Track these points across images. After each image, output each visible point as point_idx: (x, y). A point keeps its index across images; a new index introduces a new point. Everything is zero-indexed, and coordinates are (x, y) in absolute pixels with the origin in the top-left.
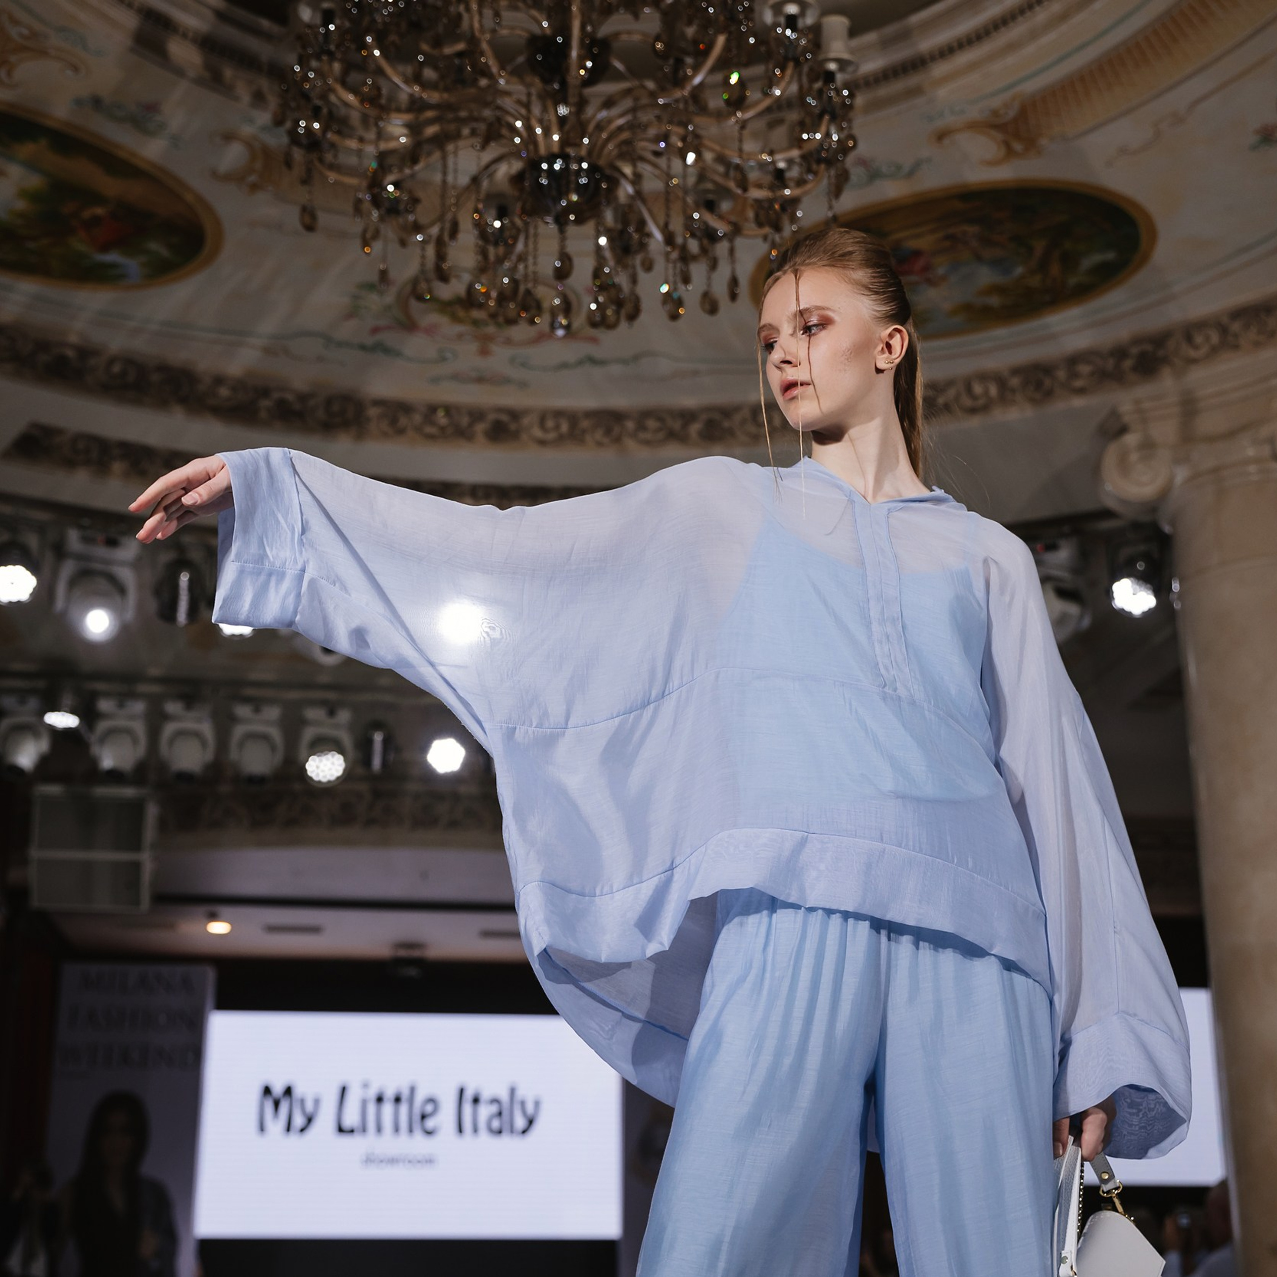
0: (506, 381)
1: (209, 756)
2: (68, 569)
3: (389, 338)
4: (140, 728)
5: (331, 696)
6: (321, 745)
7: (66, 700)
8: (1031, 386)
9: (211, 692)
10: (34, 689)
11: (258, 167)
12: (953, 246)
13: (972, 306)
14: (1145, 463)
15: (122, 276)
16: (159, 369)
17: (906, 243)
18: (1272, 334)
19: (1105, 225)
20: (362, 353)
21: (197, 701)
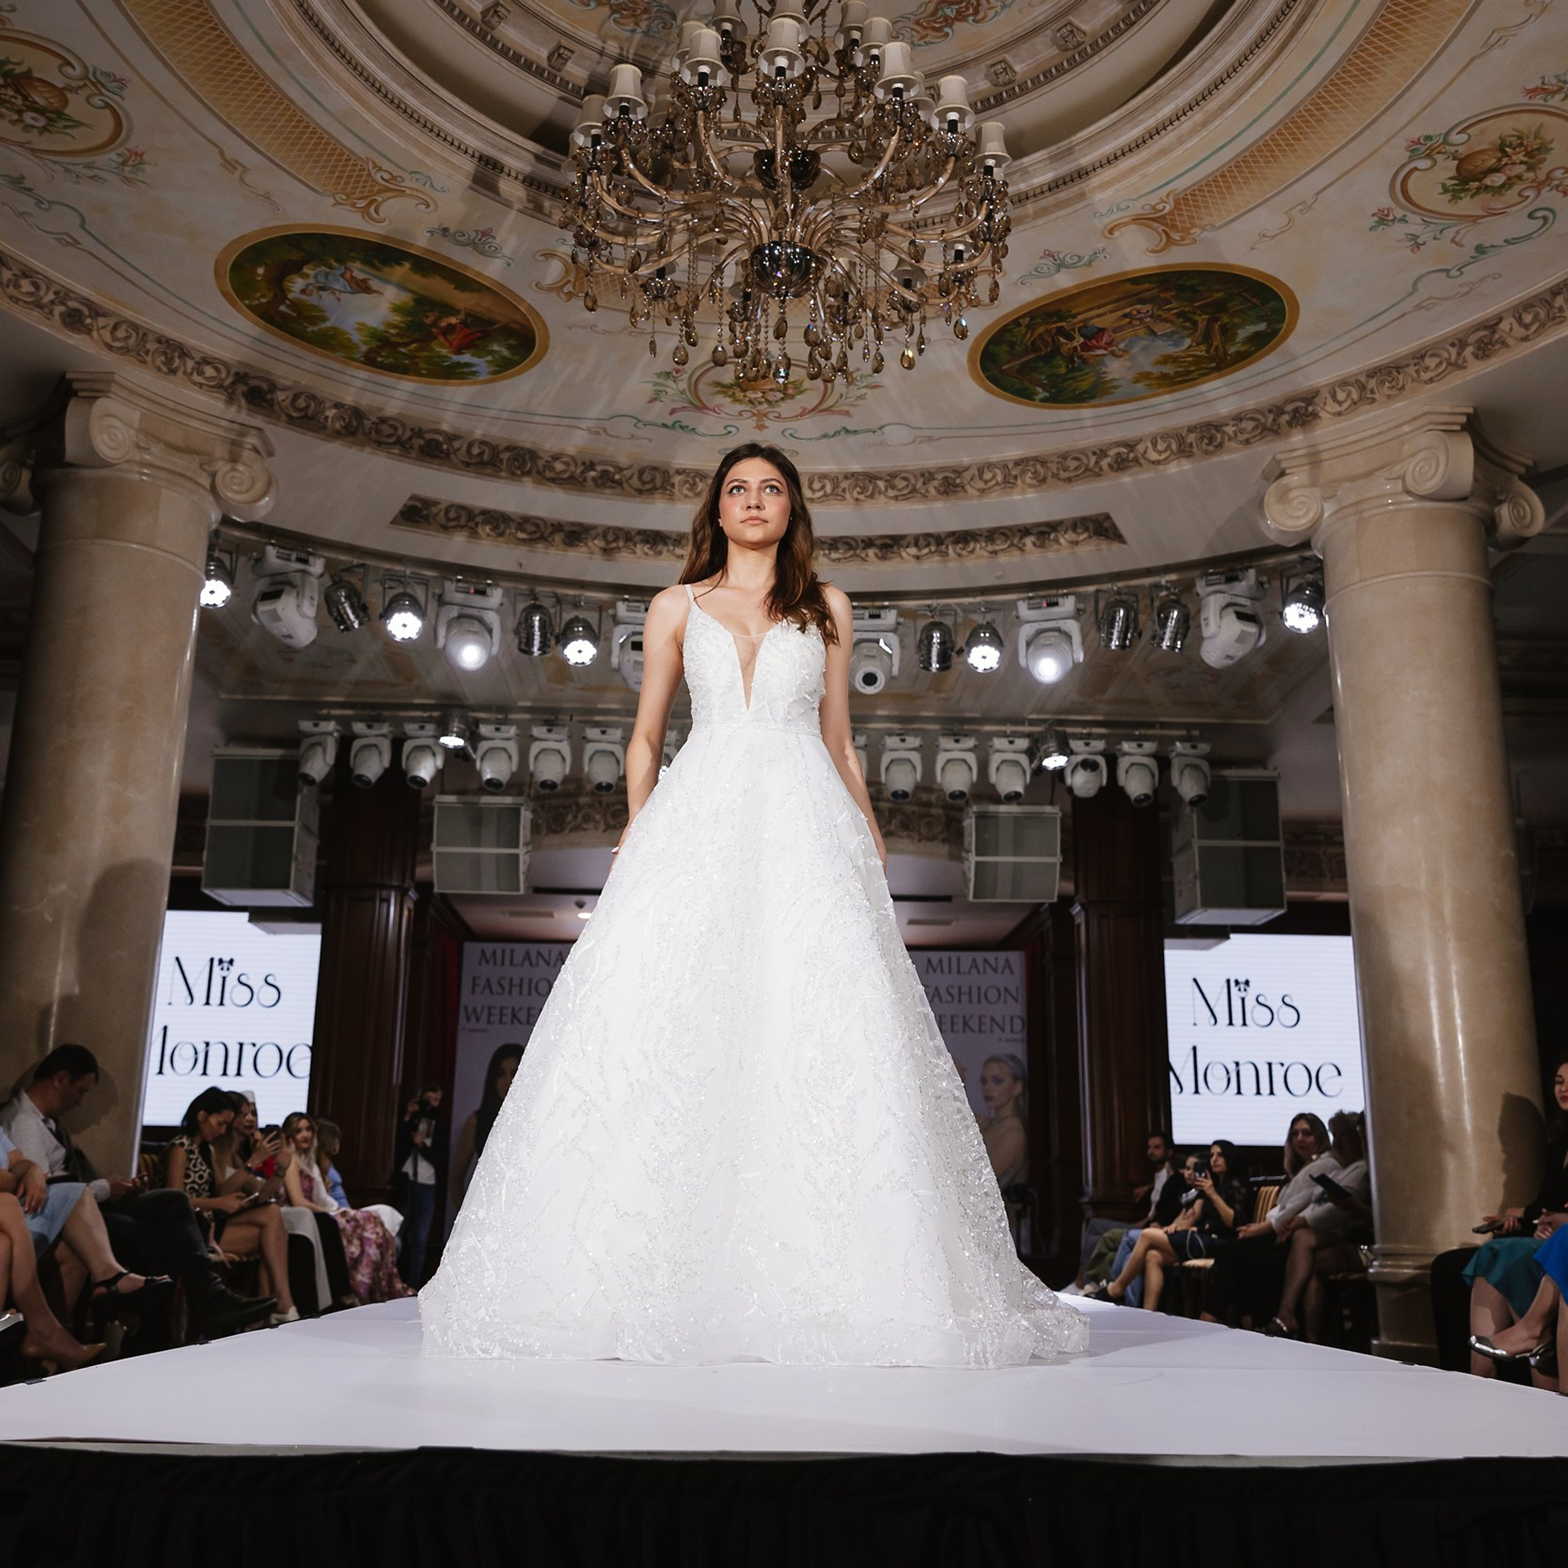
1: (567, 769)
2: (448, 613)
4: (513, 748)
7: (456, 726)
8: (1206, 441)
9: (568, 718)
10: (431, 717)
11: (572, 278)
12: (1130, 322)
13: (1152, 373)
14: (1299, 500)
15: (474, 373)
16: (508, 449)
17: (1092, 322)
18: (1403, 388)
19: (1254, 300)
20: (664, 430)
21: (557, 725)
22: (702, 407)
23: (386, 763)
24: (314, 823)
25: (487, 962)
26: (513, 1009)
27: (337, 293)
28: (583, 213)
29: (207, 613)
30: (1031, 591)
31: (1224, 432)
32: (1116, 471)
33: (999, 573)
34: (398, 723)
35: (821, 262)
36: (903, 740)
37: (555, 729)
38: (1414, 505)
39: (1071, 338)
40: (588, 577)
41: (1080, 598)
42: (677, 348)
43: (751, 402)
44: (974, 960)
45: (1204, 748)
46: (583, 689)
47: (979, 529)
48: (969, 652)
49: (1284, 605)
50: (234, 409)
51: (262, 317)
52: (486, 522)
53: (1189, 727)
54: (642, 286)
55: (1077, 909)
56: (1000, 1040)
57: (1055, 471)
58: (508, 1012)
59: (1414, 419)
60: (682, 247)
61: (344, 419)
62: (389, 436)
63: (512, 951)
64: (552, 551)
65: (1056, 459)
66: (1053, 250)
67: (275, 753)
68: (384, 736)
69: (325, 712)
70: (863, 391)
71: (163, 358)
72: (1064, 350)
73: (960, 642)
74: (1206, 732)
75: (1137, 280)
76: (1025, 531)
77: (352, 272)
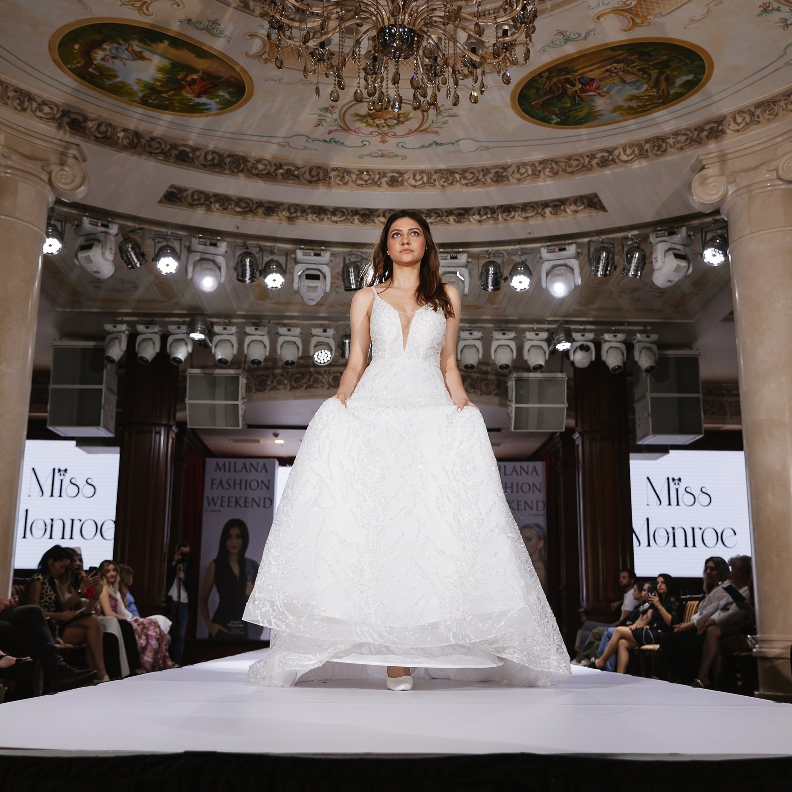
0: (396, 156)
1: (267, 352)
2: (194, 257)
3: (337, 136)
4: (234, 340)
5: (325, 322)
6: (320, 346)
7: (199, 327)
8: (656, 148)
9: (268, 321)
10: (184, 321)
11: (267, 50)
12: (610, 75)
13: (623, 107)
14: (713, 184)
15: (208, 109)
16: (229, 156)
17: (586, 75)
18: (777, 114)
19: (686, 61)
20: (324, 144)
21: (261, 326)
22: (347, 129)
23: (158, 349)
24: (115, 386)
25: (220, 470)
26: (236, 498)
27: (124, 61)
28: (274, 8)
29: (47, 258)
30: (549, 242)
31: (667, 143)
32: (601, 167)
33: (530, 231)
34: (164, 325)
35: (421, 37)
36: (471, 334)
37: (260, 328)
38: (783, 187)
39: (573, 85)
40: (280, 234)
41: (579, 245)
42: (332, 91)
43: (377, 126)
44: (514, 467)
45: (654, 337)
46: (276, 304)
47: (517, 204)
48: (512, 279)
49: (704, 248)
50: (61, 132)
51: (78, 76)
52: (217, 201)
53: (645, 324)
54: (311, 53)
55: (576, 436)
56: (530, 515)
57: (564, 167)
58: (233, 500)
59: (784, 134)
60: (335, 29)
61: (129, 138)
62: (157, 148)
63: (235, 463)
64: (257, 219)
65: (564, 160)
66: (563, 30)
67: (90, 344)
68: (156, 333)
69: (120, 318)
70: (446, 119)
71: (18, 101)
72: (570, 92)
73: (506, 273)
74: (656, 327)
75: (614, 48)
76: (545, 205)
77: (132, 47)
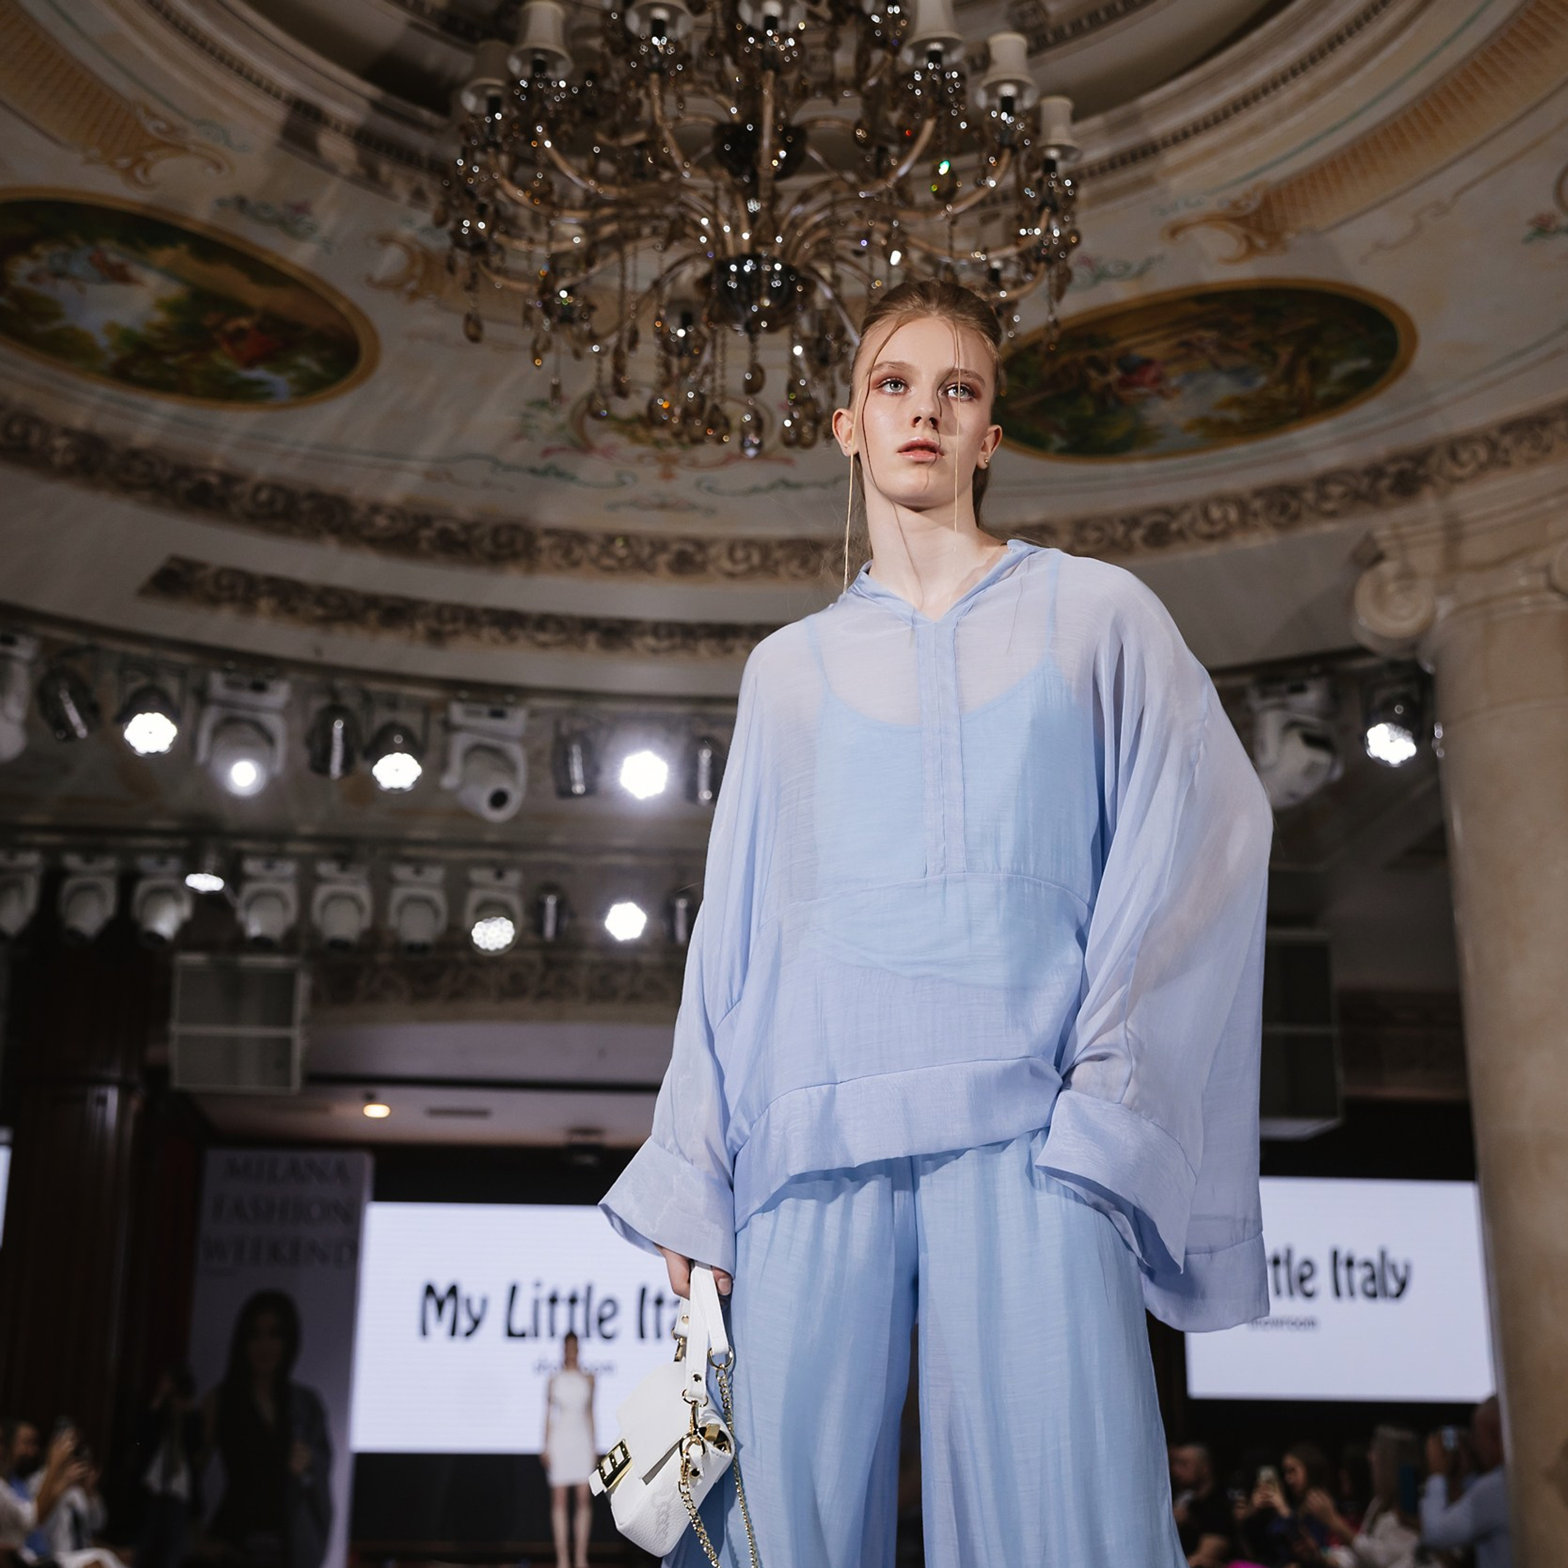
0: (692, 507)
1: (366, 922)
2: (211, 716)
3: (562, 461)
4: (289, 891)
5: (499, 855)
6: (488, 910)
7: (210, 859)
8: (1277, 509)
9: (368, 851)
10: (174, 847)
11: (418, 271)
13: (1210, 420)
14: (1404, 594)
15: (269, 394)
16: (310, 496)
17: (1135, 351)
18: (1549, 449)
19: (1358, 328)
20: (531, 476)
21: (352, 861)
22: (584, 446)
23: (110, 911)
27: (81, 282)
31: (1301, 500)
32: (1153, 546)
34: (128, 854)
37: (349, 866)
38: (1562, 606)
39: (1104, 371)
40: (412, 667)
43: (657, 443)
46: (391, 813)
49: (1368, 723)
52: (271, 593)
61: (78, 451)
62: (142, 476)
63: (273, 1161)
64: (364, 634)
68: (108, 873)
72: (1094, 386)
77: (103, 254)
